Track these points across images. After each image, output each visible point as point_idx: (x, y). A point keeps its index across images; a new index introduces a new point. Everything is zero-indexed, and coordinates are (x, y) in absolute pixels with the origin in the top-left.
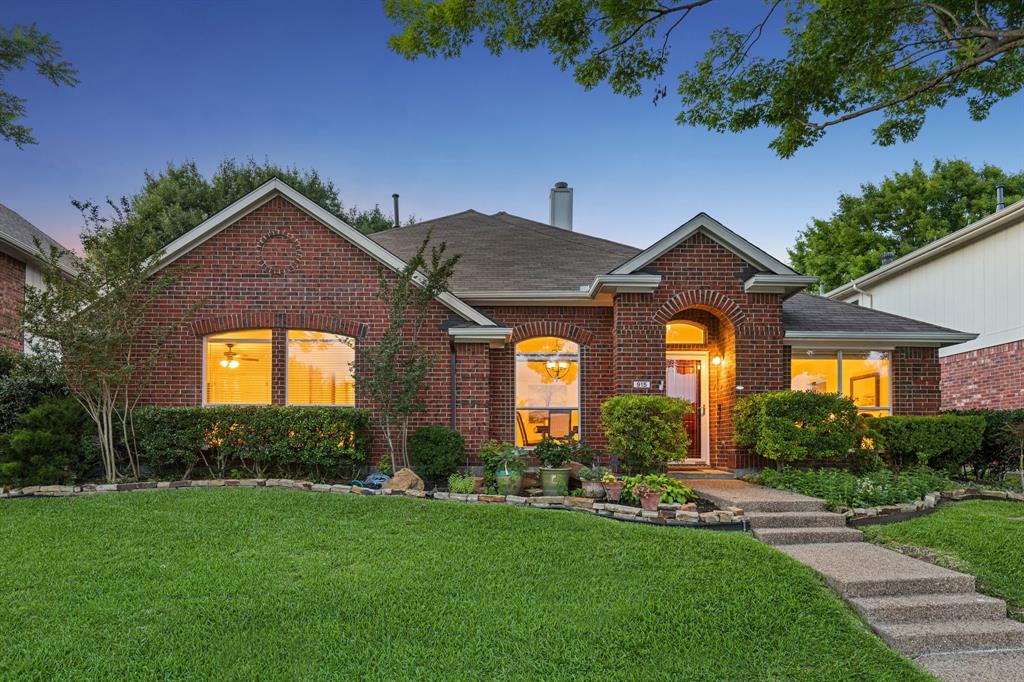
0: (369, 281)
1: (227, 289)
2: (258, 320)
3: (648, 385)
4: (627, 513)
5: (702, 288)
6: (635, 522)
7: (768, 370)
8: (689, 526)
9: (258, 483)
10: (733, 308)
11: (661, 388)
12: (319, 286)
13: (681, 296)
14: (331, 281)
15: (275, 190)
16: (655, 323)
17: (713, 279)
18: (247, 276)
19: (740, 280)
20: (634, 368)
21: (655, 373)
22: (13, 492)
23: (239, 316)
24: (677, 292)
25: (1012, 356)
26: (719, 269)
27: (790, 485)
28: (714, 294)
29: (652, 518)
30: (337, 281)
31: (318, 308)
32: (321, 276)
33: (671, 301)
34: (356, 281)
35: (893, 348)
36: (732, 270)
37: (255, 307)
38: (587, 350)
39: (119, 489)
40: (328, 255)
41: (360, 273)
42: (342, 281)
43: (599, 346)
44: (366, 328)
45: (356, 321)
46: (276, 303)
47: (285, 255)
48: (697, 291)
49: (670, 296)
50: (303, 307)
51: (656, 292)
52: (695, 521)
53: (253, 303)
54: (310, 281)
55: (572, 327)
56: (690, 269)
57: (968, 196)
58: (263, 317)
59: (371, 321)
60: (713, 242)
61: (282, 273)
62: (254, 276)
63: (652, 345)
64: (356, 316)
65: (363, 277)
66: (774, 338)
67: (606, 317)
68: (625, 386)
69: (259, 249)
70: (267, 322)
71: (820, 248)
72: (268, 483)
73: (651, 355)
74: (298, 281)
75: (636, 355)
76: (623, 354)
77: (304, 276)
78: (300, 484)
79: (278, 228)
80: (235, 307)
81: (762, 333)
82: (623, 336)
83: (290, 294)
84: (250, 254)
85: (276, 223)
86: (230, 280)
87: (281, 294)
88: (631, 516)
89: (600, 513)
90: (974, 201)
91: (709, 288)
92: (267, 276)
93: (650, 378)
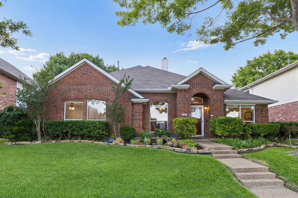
0: (110, 86)
1: (71, 88)
2: (80, 97)
3: (186, 115)
4: (178, 150)
5: (201, 88)
6: (180, 152)
7: (220, 111)
8: (194, 153)
9: (79, 141)
10: (210, 94)
11: (190, 115)
12: (96, 87)
13: (195, 90)
14: (100, 86)
15: (85, 62)
16: (188, 98)
17: (205, 85)
18: (77, 85)
19: (212, 86)
20: (182, 110)
21: (188, 111)
22: (13, 143)
23: (75, 96)
24: (194, 89)
25: (291, 107)
26: (206, 83)
27: (224, 142)
28: (205, 90)
29: (185, 151)
30: (101, 86)
31: (96, 93)
32: (97, 85)
33: (193, 92)
34: (106, 86)
35: (255, 105)
36: (210, 83)
37: (79, 93)
38: (170, 105)
39: (42, 143)
40: (99, 79)
41: (107, 84)
42: (103, 86)
43: (173, 104)
44: (109, 99)
45: (106, 97)
46: (84, 92)
47: (87, 79)
48: (200, 89)
49: (193, 90)
50: (92, 93)
51: (189, 89)
52: (196, 152)
54: (94, 86)
55: (166, 99)
56: (198, 83)
57: (283, 60)
58: (81, 96)
59: (110, 97)
60: (204, 75)
61: (86, 83)
62: (79, 85)
63: (187, 104)
65: (108, 85)
66: (221, 102)
67: (175, 96)
68: (180, 115)
69: (80, 77)
70: (82, 97)
72: (81, 141)
73: (187, 106)
74: (91, 86)
75: (183, 106)
76: (179, 106)
77: (92, 85)
78: (90, 141)
79: (86, 72)
80: (74, 93)
81: (218, 100)
82: (179, 101)
83: (88, 90)
84: (78, 79)
85: (85, 70)
86: (72, 86)
87: (86, 90)
88: (179, 151)
90: (285, 61)
91: (203, 88)
92: (82, 85)
93: (187, 113)
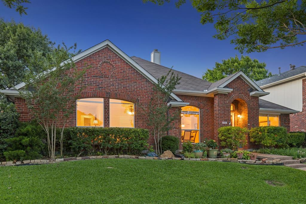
0: (140, 83)
1: (87, 81)
2: (99, 94)
3: (226, 123)
4: (251, 162)
5: (240, 93)
6: (254, 164)
7: (255, 119)
9: (116, 157)
10: (247, 100)
11: (230, 124)
12: (122, 83)
13: (235, 95)
14: (127, 81)
15: (107, 45)
16: (228, 104)
17: (243, 91)
18: (95, 77)
19: (249, 92)
20: (222, 118)
21: (228, 119)
23: (92, 92)
24: (233, 94)
26: (244, 88)
28: (243, 95)
29: (260, 163)
30: (128, 82)
31: (122, 91)
32: (123, 79)
33: (232, 97)
34: (135, 82)
35: (280, 114)
36: (247, 88)
37: (98, 89)
38: (203, 111)
40: (125, 71)
41: (137, 79)
42: (130, 82)
44: (139, 100)
45: (136, 97)
46: (106, 88)
47: (109, 70)
48: (239, 94)
49: (232, 95)
50: (116, 90)
51: (228, 94)
52: (271, 163)
53: (97, 87)
54: (119, 81)
55: (198, 103)
56: (237, 87)
58: (101, 93)
59: (140, 97)
60: (242, 79)
61: (108, 76)
62: (97, 77)
63: (227, 111)
64: (135, 95)
65: (138, 81)
66: (257, 110)
68: (220, 123)
69: (100, 66)
70: (103, 95)
71: (211, 78)
72: (120, 157)
73: (227, 113)
74: (114, 80)
75: (223, 113)
76: (220, 113)
77: (116, 79)
78: (134, 156)
79: (107, 59)
80: (90, 88)
81: (254, 108)
82: (220, 107)
83: (111, 85)
84: (96, 68)
85: (106, 57)
86: (88, 78)
87: (108, 85)
88: (252, 163)
89: (241, 162)
91: (241, 94)
92: (103, 77)
93: (227, 121)
